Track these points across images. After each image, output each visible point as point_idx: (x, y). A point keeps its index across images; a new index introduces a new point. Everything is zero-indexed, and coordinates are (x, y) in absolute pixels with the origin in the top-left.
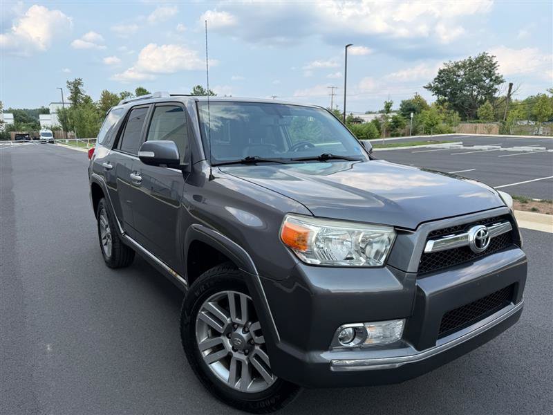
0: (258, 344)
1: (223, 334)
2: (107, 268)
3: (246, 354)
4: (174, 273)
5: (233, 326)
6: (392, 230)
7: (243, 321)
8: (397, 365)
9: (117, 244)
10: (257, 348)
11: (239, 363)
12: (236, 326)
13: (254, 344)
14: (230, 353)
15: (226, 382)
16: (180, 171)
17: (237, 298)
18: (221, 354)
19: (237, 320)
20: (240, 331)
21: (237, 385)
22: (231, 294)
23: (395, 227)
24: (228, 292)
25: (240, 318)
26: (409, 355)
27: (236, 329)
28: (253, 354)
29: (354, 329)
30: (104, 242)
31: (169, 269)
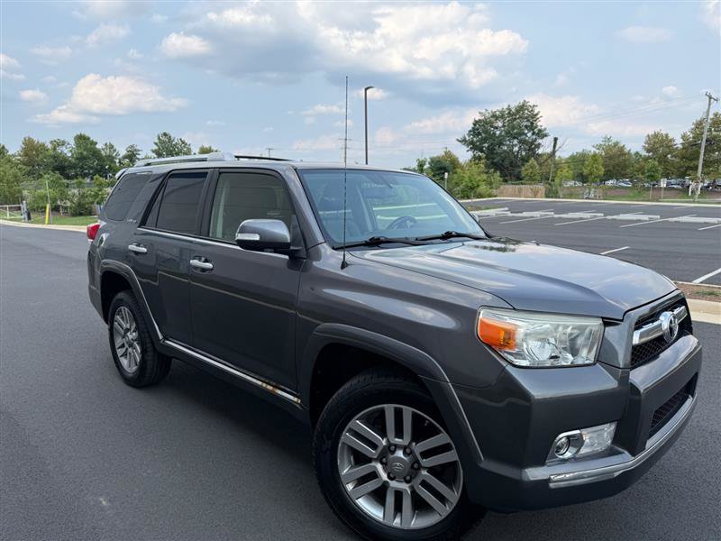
0: (425, 468)
1: (376, 460)
2: (127, 387)
3: (407, 482)
4: (270, 388)
5: (391, 448)
6: (600, 321)
7: (405, 441)
8: (617, 474)
9: (150, 353)
10: (425, 473)
11: (399, 495)
12: (393, 448)
13: (420, 467)
14: (385, 482)
15: (381, 520)
16: (287, 257)
17: (398, 414)
18: (371, 486)
19: (398, 441)
20: (400, 454)
21: (397, 522)
22: (389, 409)
23: (603, 318)
24: (385, 405)
25: (401, 437)
26: (624, 462)
27: (393, 452)
28: (419, 481)
29: (568, 437)
30: (120, 352)
31: (260, 383)
